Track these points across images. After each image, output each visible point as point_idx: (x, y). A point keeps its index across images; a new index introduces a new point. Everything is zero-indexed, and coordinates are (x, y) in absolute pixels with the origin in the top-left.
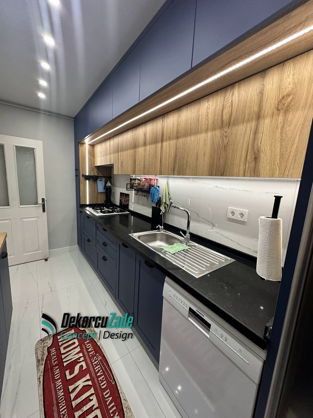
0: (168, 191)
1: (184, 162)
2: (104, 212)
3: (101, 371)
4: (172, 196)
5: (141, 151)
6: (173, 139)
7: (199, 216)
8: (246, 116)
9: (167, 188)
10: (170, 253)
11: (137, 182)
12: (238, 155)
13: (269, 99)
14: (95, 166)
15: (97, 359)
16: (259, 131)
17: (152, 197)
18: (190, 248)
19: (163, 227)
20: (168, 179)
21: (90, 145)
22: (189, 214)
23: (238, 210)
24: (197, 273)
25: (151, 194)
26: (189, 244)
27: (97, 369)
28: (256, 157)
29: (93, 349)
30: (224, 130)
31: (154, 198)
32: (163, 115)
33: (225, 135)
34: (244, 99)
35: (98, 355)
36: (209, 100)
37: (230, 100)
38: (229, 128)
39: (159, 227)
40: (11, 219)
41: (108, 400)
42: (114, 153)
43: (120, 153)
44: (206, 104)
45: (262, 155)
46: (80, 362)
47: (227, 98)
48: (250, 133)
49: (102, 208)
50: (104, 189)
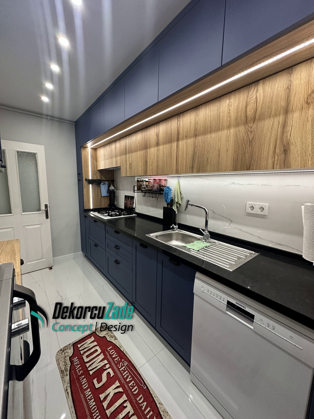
0: (180, 191)
1: (204, 159)
2: (111, 216)
3: (130, 376)
4: (184, 195)
5: (153, 151)
6: (190, 137)
7: (215, 214)
8: (273, 111)
9: (178, 187)
10: (194, 250)
11: (145, 183)
12: (265, 149)
13: (297, 94)
14: (98, 170)
15: (124, 365)
16: (288, 125)
17: (166, 197)
18: (211, 244)
19: (177, 226)
20: (179, 179)
21: (92, 148)
22: (207, 211)
23: (258, 204)
24: (229, 267)
25: (165, 193)
26: (208, 241)
27: (125, 375)
28: (285, 150)
29: (117, 355)
30: (248, 126)
31: (168, 198)
32: (177, 115)
33: (250, 130)
34: (270, 95)
35: (123, 361)
36: (230, 98)
37: (255, 97)
38: (255, 123)
39: (173, 227)
40: (13, 227)
41: (143, 405)
42: (121, 154)
43: (128, 155)
44: (228, 101)
45: (292, 148)
46: (107, 369)
47: (251, 95)
48: (278, 126)
49: (108, 211)
50: (108, 193)
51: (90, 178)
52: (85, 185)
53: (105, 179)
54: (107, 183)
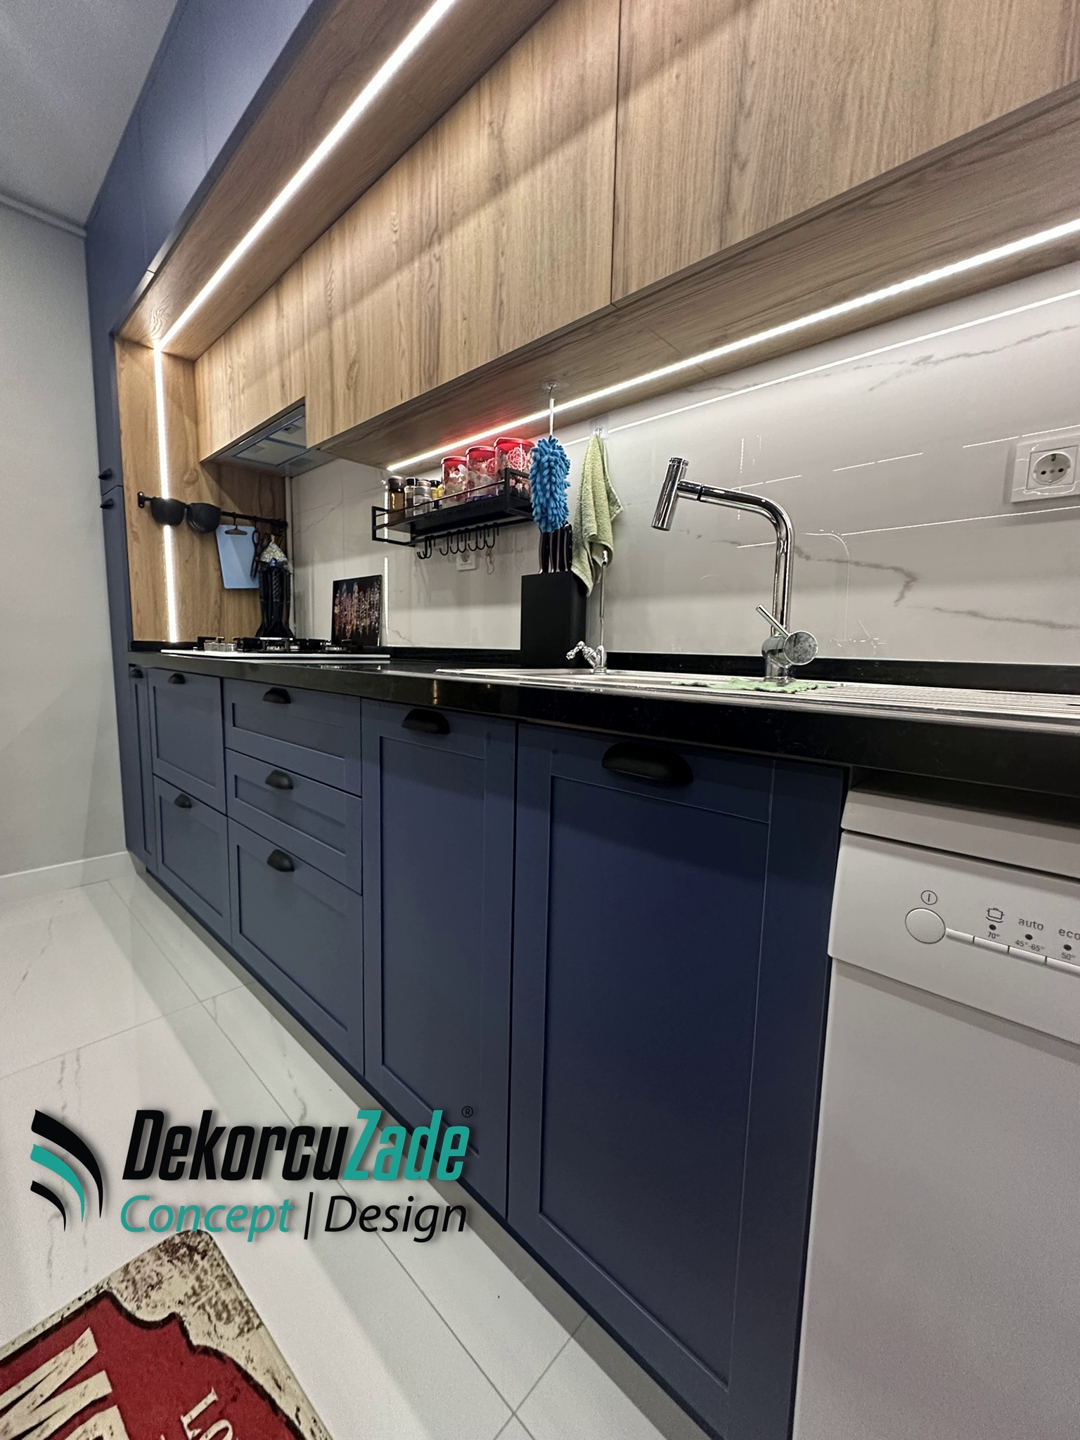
14: (202, 463)
21: (172, 356)
42: (306, 334)
43: (338, 323)
50: (254, 574)
51: (165, 494)
52: (135, 523)
53: (238, 512)
54: (250, 530)
